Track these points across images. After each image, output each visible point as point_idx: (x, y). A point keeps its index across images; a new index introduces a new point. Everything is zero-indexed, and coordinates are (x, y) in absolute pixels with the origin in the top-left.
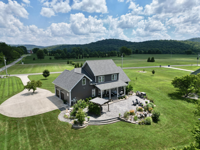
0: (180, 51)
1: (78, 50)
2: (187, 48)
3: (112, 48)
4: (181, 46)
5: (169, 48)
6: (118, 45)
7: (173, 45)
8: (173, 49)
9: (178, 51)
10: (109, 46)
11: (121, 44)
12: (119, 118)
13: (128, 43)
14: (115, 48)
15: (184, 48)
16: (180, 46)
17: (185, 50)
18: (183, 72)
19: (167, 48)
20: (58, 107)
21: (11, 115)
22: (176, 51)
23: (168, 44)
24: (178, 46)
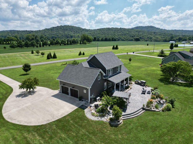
0: (129, 38)
1: (33, 37)
2: (134, 35)
3: (69, 35)
4: (130, 34)
5: (120, 35)
6: (74, 32)
7: (123, 32)
8: (124, 37)
9: (128, 38)
10: (65, 33)
11: (77, 31)
12: (143, 109)
13: (84, 30)
14: (72, 35)
15: (132, 35)
16: (128, 34)
17: (133, 37)
18: (148, 58)
19: (118, 35)
20: (76, 106)
21: (31, 123)
22: (126, 38)
23: (119, 32)
24: (127, 34)
